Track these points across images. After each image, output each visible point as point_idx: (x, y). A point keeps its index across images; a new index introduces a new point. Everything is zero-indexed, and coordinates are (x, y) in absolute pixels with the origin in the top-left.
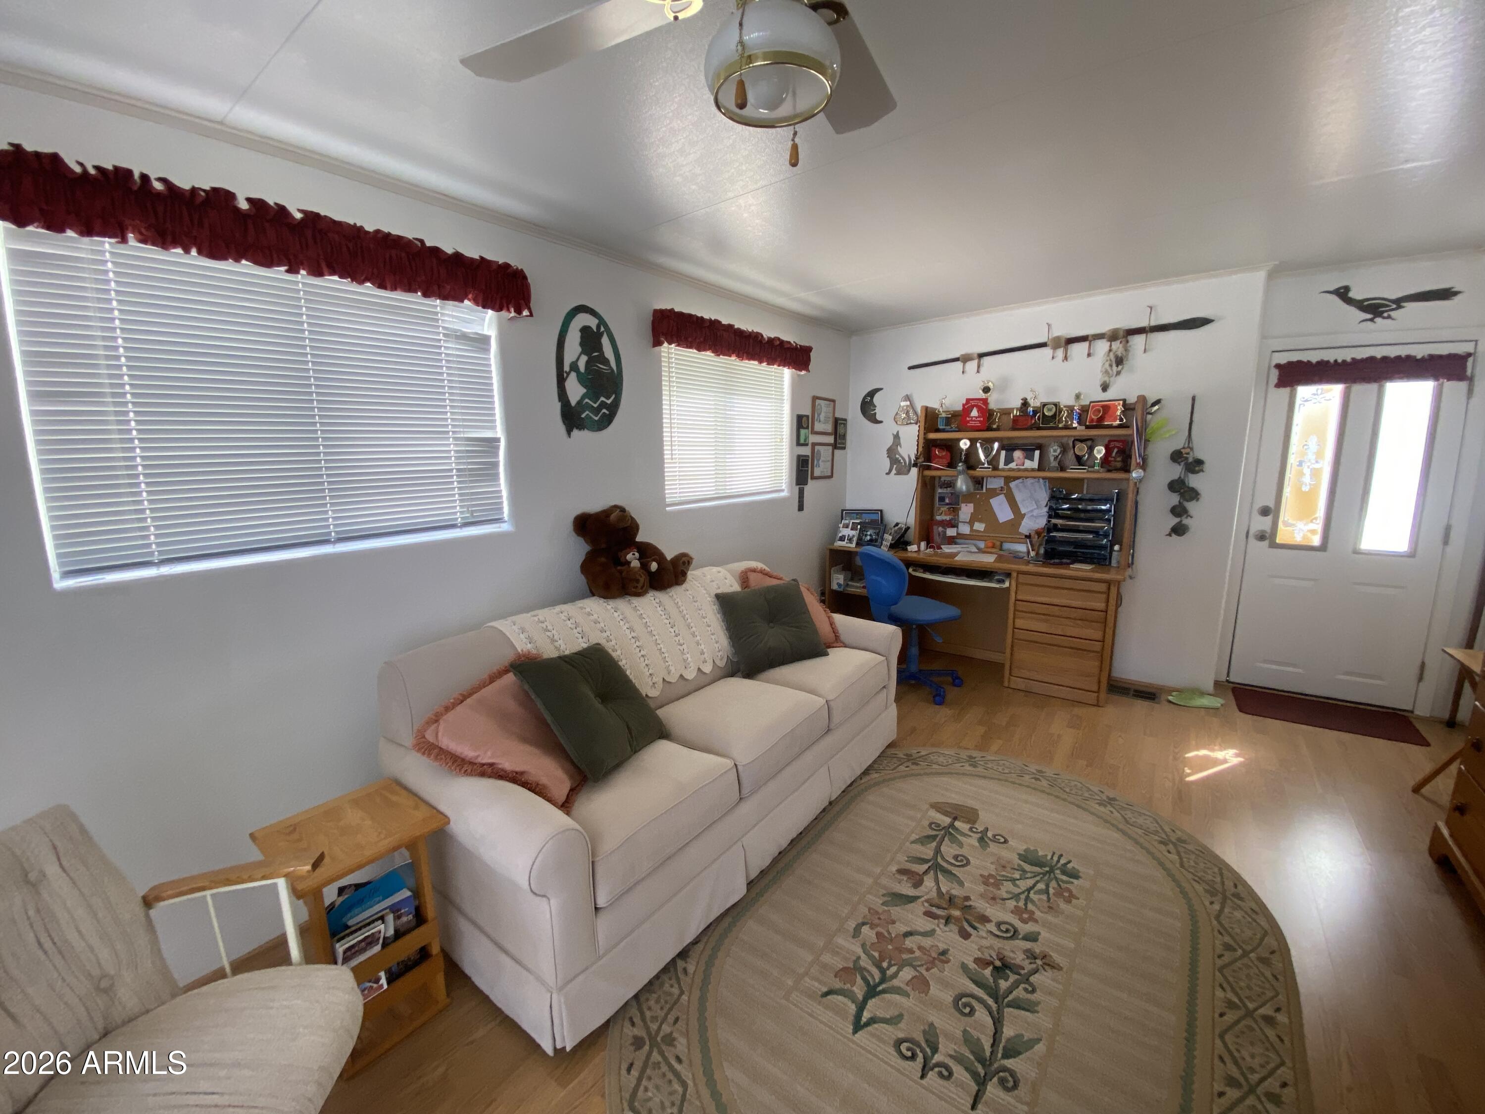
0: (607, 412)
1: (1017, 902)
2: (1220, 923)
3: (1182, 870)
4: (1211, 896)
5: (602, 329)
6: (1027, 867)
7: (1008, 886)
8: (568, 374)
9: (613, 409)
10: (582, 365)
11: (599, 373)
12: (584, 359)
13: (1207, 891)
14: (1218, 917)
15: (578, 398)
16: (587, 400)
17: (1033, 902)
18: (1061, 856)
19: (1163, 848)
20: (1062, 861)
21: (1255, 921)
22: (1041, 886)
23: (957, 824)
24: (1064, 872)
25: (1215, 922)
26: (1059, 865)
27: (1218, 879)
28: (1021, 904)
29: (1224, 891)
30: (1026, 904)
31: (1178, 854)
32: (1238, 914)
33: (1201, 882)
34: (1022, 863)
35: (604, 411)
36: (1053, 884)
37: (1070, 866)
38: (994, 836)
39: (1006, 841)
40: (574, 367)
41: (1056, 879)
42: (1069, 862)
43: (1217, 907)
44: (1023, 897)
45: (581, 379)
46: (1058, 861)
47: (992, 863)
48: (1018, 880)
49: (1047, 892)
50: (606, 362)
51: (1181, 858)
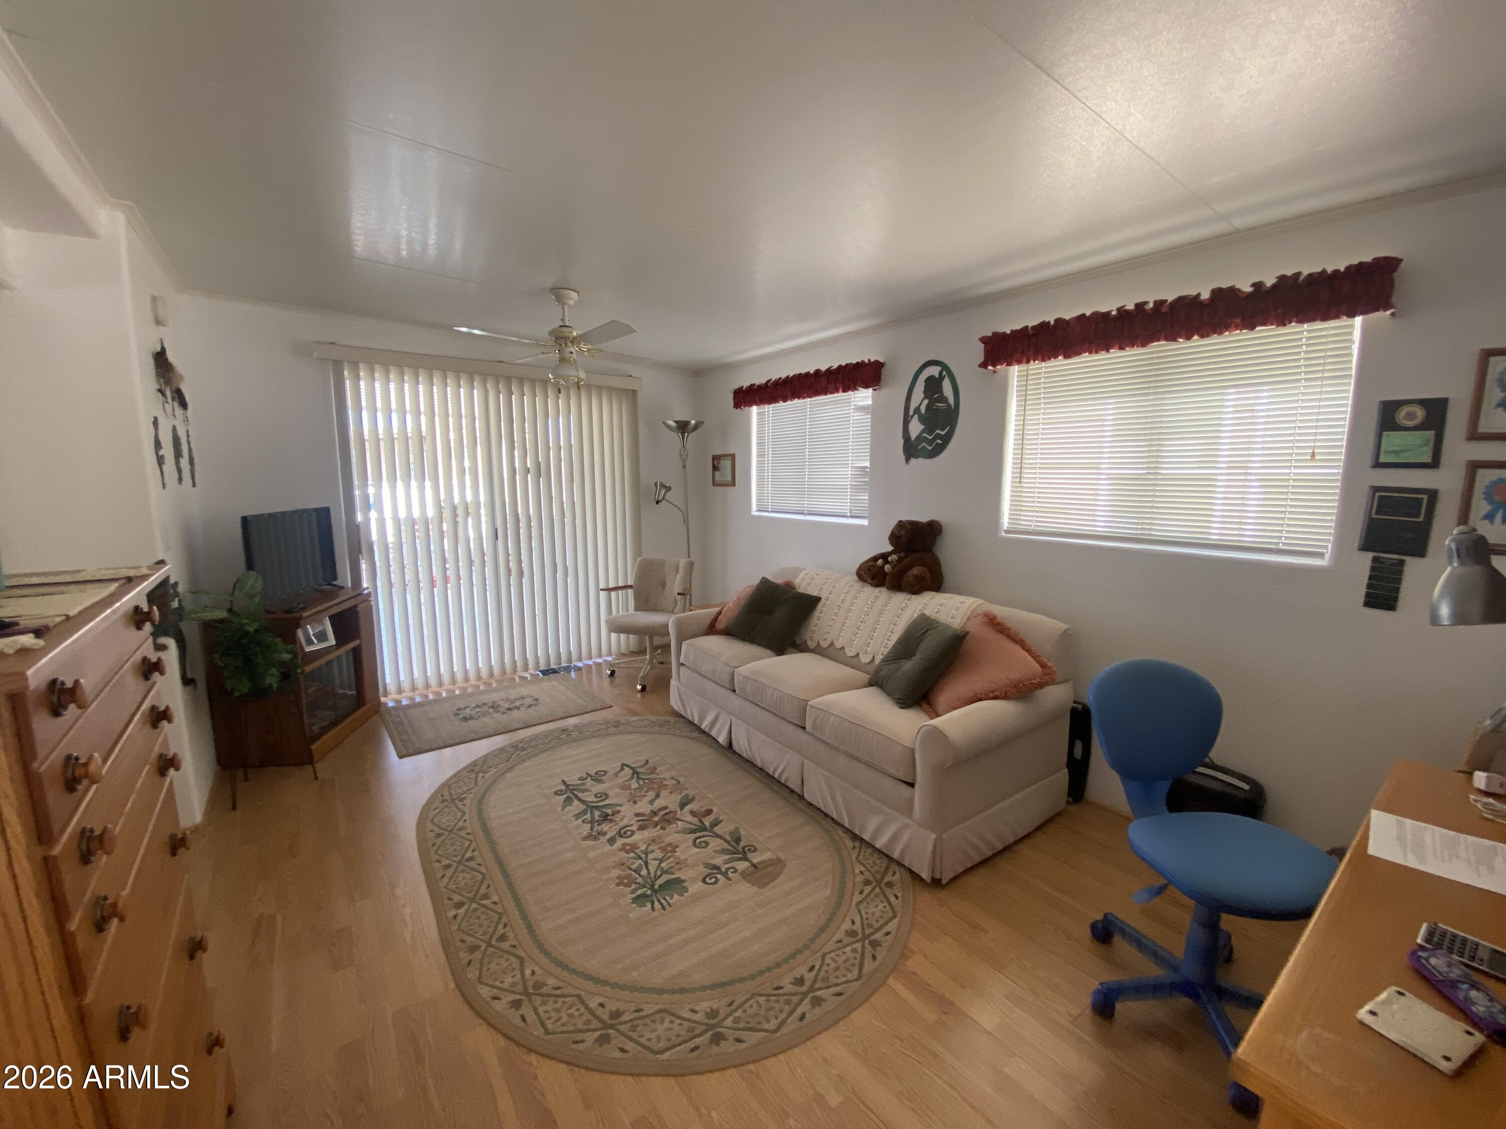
0: (940, 442)
1: (641, 851)
2: (517, 957)
3: (577, 992)
4: (537, 981)
5: (944, 373)
6: (666, 877)
7: (658, 854)
8: (912, 416)
9: (947, 439)
10: (923, 409)
11: (938, 410)
12: (926, 402)
13: (544, 984)
14: (521, 960)
15: (917, 434)
16: (925, 435)
17: (635, 858)
18: (664, 908)
19: (612, 1006)
20: (656, 903)
21: (493, 987)
22: (644, 872)
23: (746, 864)
24: (644, 896)
25: (523, 954)
26: (654, 898)
27: (541, 1010)
28: (638, 851)
29: (530, 1001)
30: (636, 853)
31: (592, 1012)
32: (508, 980)
33: (554, 992)
34: (674, 876)
35: (939, 441)
36: (640, 880)
37: (649, 905)
38: (717, 880)
39: (704, 881)
40: (917, 410)
41: (645, 887)
42: (653, 909)
43: (528, 972)
44: (643, 856)
45: (922, 420)
46: (659, 901)
47: (686, 859)
48: (659, 864)
49: (637, 871)
50: (945, 400)
51: (587, 1007)
